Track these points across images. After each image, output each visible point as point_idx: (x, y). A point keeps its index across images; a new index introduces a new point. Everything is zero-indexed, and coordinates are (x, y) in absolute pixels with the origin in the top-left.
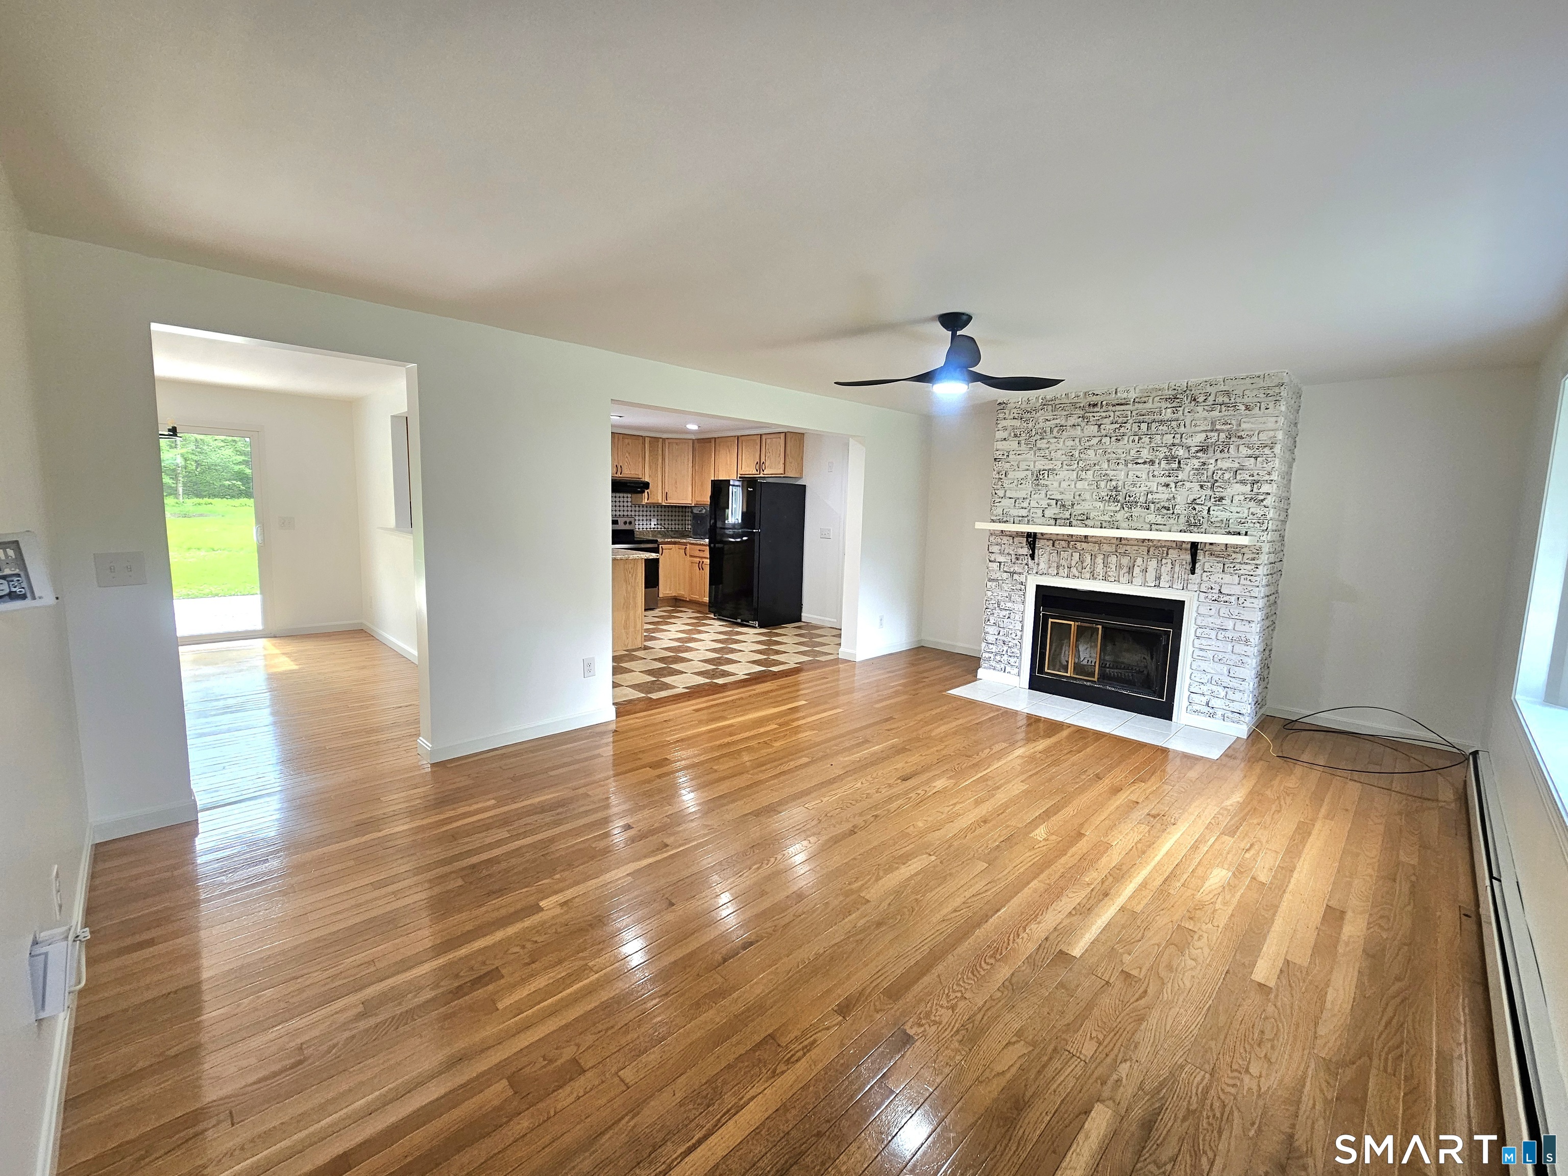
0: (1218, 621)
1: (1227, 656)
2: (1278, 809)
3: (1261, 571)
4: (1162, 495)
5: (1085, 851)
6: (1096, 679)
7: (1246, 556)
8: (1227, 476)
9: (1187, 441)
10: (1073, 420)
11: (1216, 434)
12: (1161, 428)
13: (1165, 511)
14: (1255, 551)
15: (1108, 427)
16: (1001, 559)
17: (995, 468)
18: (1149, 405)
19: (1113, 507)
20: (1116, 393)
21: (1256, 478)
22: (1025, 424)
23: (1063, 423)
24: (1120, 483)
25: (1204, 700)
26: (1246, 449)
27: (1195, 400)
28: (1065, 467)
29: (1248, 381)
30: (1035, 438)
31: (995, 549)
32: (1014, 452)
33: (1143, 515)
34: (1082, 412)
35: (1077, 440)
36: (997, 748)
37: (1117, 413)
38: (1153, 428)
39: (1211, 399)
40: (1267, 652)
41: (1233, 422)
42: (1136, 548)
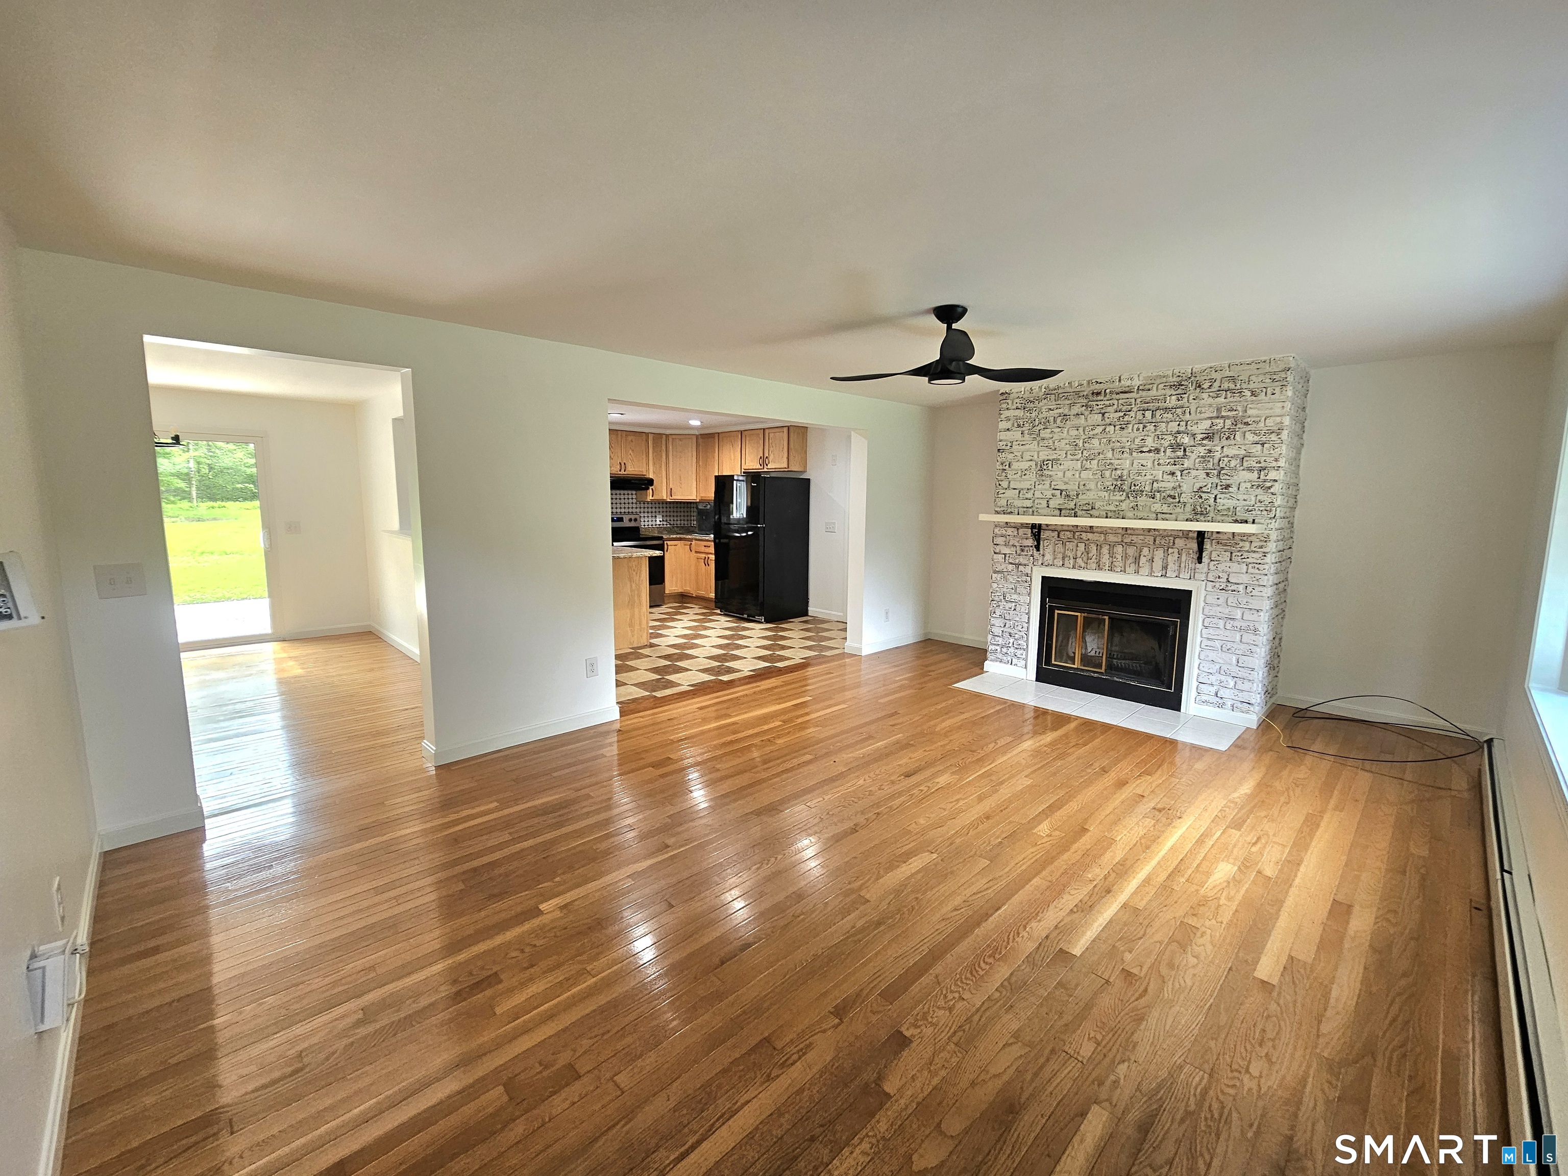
0: (1227, 611)
1: (1235, 646)
2: (1287, 800)
3: (1270, 559)
4: (1168, 484)
5: (1089, 847)
6: (1103, 670)
7: (1254, 544)
8: (1233, 463)
9: (1192, 428)
10: (1076, 409)
11: (1222, 421)
12: (1165, 415)
13: (1172, 500)
14: (1263, 539)
15: (1113, 416)
16: (1007, 550)
17: (999, 459)
18: (1154, 392)
19: (1119, 496)
20: (1120, 381)
21: (1263, 464)
22: (1028, 414)
23: (1066, 412)
24: (1125, 473)
25: (1213, 690)
26: (1253, 435)
27: (1200, 386)
28: (1069, 456)
29: (1254, 366)
30: (1038, 428)
31: (1000, 540)
32: (1018, 443)
33: (1149, 504)
34: (1086, 401)
35: (1081, 430)
36: (1001, 742)
37: (1120, 402)
38: (1158, 416)
39: (1216, 385)
40: (1277, 640)
41: (1239, 408)
42: (1142, 537)
